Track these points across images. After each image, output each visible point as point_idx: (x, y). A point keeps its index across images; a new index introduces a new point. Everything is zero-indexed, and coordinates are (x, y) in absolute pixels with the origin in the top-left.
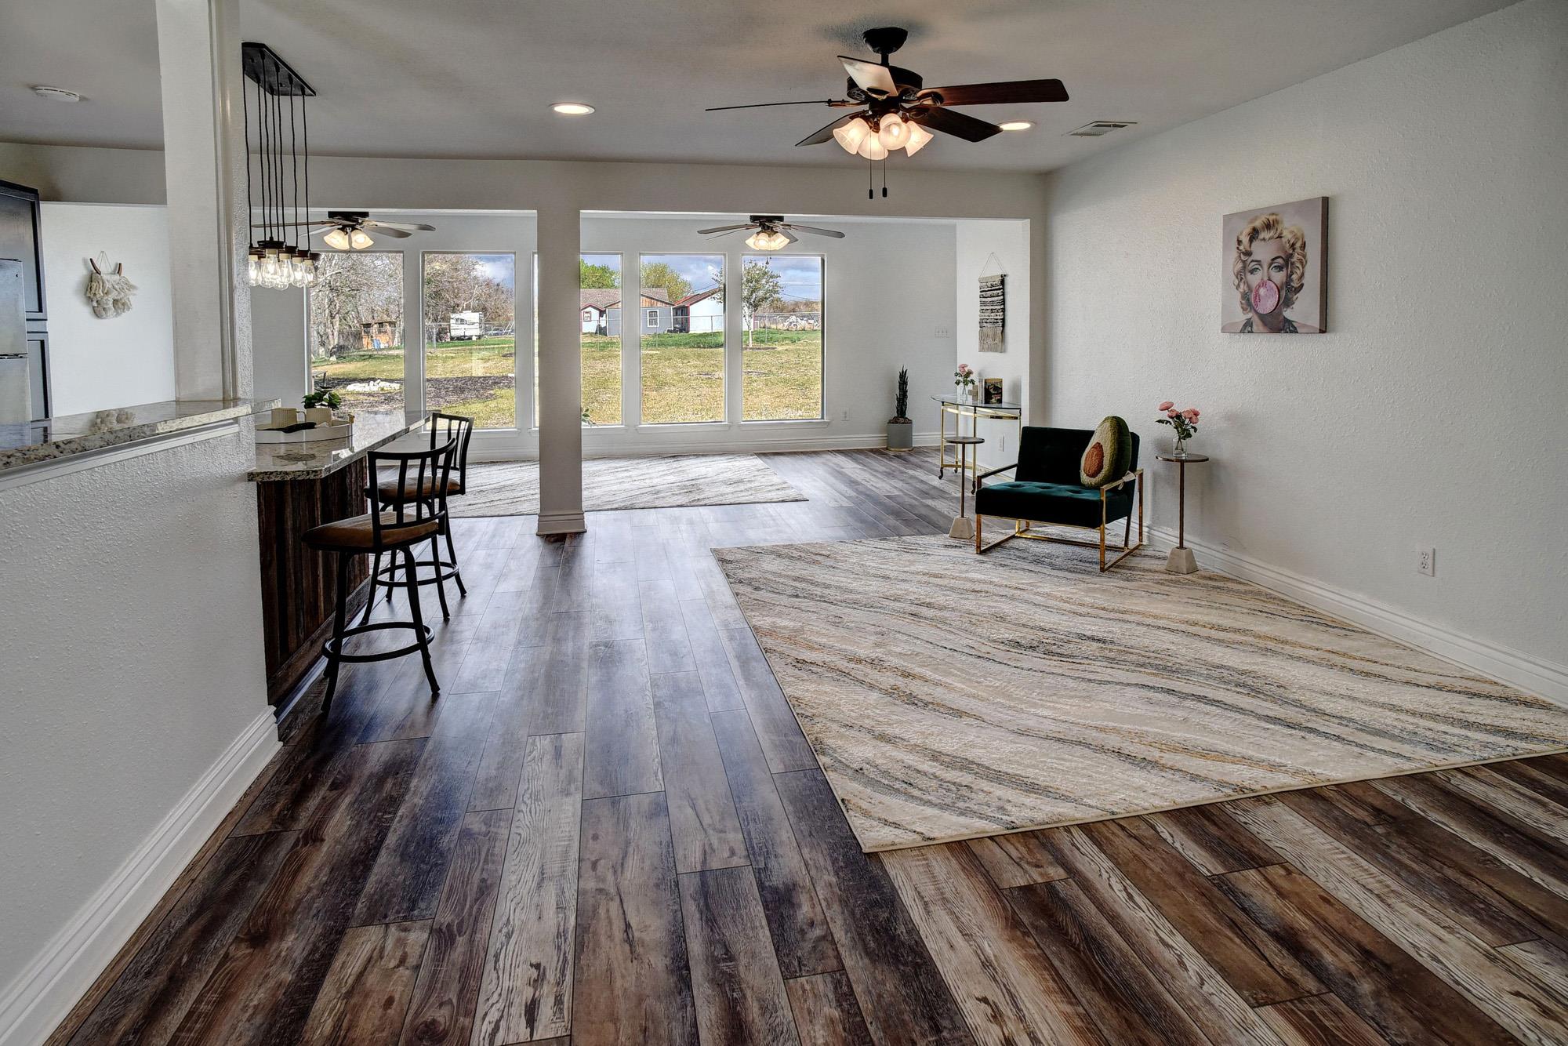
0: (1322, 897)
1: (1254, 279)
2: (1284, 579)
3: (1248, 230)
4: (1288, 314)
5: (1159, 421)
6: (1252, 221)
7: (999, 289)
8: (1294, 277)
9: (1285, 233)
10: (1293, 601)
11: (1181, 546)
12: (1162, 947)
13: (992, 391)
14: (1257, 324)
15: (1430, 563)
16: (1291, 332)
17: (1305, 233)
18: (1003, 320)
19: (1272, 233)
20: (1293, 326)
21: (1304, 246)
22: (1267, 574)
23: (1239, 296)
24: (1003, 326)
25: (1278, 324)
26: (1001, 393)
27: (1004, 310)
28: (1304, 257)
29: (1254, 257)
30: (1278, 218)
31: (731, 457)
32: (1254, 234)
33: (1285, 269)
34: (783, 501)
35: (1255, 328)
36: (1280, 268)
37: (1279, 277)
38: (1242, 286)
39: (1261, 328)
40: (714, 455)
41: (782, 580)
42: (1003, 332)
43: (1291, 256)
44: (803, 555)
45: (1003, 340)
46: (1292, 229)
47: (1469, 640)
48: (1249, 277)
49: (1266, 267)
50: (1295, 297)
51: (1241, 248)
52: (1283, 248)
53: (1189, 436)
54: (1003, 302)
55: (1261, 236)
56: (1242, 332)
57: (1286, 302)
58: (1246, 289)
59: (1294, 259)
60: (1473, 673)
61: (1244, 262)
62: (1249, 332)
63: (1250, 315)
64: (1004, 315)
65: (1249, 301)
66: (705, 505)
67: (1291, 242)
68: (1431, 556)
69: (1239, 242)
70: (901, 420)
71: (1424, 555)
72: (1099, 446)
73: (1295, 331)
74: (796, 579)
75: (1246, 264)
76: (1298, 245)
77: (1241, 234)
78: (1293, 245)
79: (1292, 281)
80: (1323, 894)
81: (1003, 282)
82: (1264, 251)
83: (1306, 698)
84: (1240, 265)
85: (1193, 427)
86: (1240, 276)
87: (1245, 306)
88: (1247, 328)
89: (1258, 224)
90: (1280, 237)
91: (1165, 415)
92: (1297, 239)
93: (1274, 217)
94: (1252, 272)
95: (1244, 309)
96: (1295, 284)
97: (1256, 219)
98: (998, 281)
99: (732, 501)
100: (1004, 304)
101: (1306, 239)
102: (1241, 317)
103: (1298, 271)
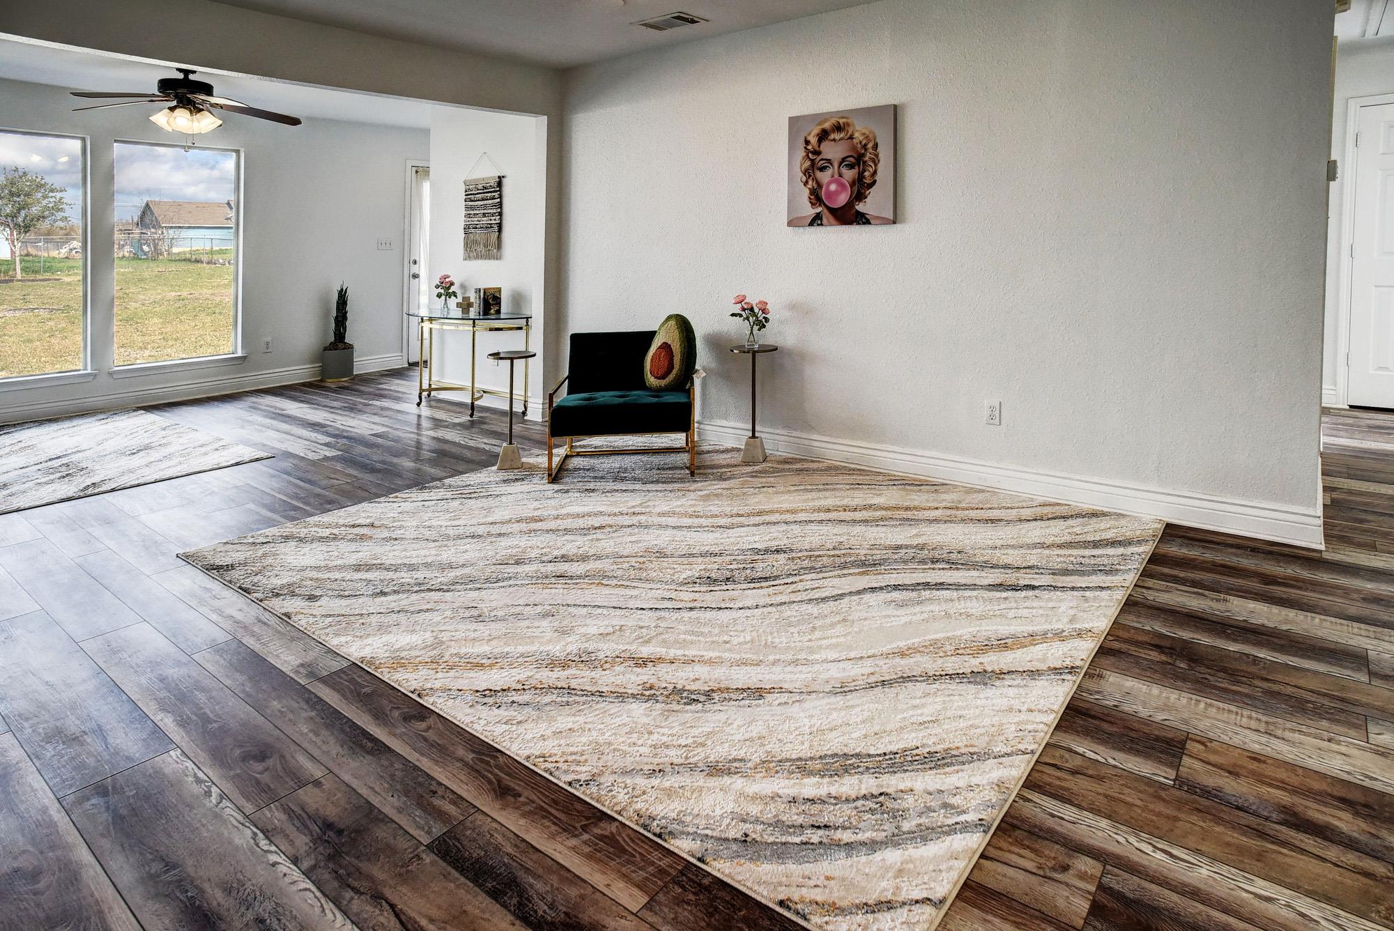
0: (1251, 758)
1: (824, 177)
2: (856, 450)
3: (816, 130)
4: (860, 207)
5: (733, 315)
6: (820, 124)
7: (497, 191)
8: (867, 174)
9: (856, 135)
10: (868, 469)
11: (754, 436)
12: (1265, 905)
13: (490, 301)
14: (827, 216)
15: (996, 416)
16: (864, 223)
17: (877, 134)
18: (500, 226)
19: (842, 135)
20: (866, 219)
21: (876, 146)
22: (836, 449)
23: (807, 192)
24: (500, 230)
25: (849, 216)
26: (500, 303)
27: (500, 214)
28: (877, 156)
29: (823, 156)
30: (848, 121)
31: (102, 416)
32: (823, 136)
33: (856, 167)
34: (237, 464)
35: (825, 221)
36: (851, 166)
37: (849, 174)
38: (810, 182)
39: (832, 220)
40: (70, 418)
41: (337, 575)
42: (499, 237)
43: (863, 155)
44: (336, 531)
45: (499, 246)
46: (864, 131)
47: (1033, 473)
48: (819, 174)
49: (836, 166)
50: (867, 192)
51: (809, 147)
52: (854, 148)
53: (764, 326)
54: (500, 205)
55: (832, 136)
56: (809, 225)
57: (860, 197)
58: (815, 186)
59: (867, 158)
60: (1041, 500)
61: (812, 161)
62: (818, 225)
63: (819, 210)
64: (501, 219)
65: (816, 197)
66: (113, 490)
67: (863, 143)
68: (998, 409)
69: (807, 142)
70: (340, 345)
71: (992, 408)
72: (666, 347)
73: (868, 222)
74: (358, 568)
75: (814, 164)
76: (870, 145)
77: (809, 134)
78: (865, 145)
79: (864, 177)
80: (1249, 755)
81: (500, 184)
82: (833, 151)
83: (987, 555)
84: (808, 163)
85: (764, 318)
86: (809, 173)
87: (813, 201)
88: (816, 220)
89: (827, 125)
90: (851, 138)
91: (737, 309)
92: (869, 141)
93: (845, 120)
94: (822, 169)
95: (813, 204)
96: (868, 181)
97: (826, 121)
98: (493, 183)
99: (157, 477)
100: (501, 208)
101: (878, 140)
102: (810, 211)
103: (871, 169)
